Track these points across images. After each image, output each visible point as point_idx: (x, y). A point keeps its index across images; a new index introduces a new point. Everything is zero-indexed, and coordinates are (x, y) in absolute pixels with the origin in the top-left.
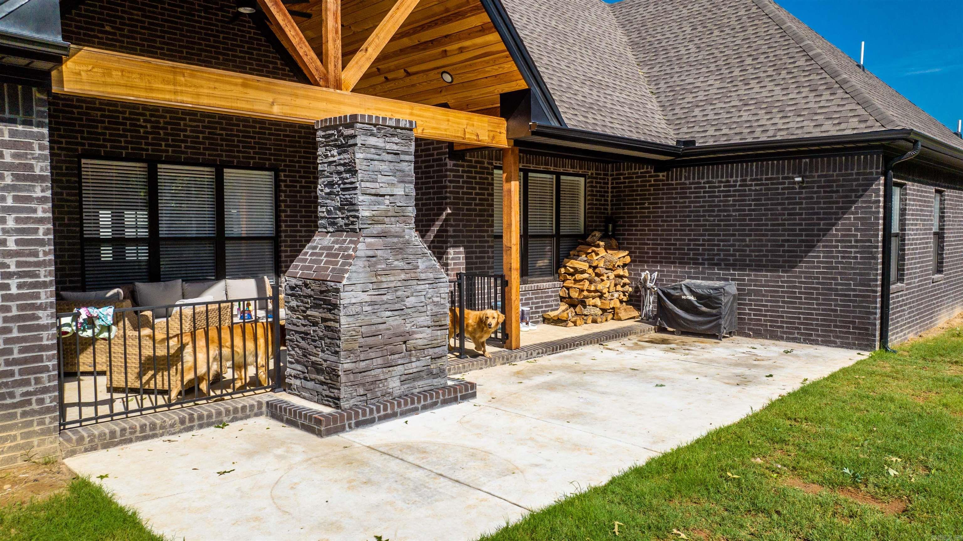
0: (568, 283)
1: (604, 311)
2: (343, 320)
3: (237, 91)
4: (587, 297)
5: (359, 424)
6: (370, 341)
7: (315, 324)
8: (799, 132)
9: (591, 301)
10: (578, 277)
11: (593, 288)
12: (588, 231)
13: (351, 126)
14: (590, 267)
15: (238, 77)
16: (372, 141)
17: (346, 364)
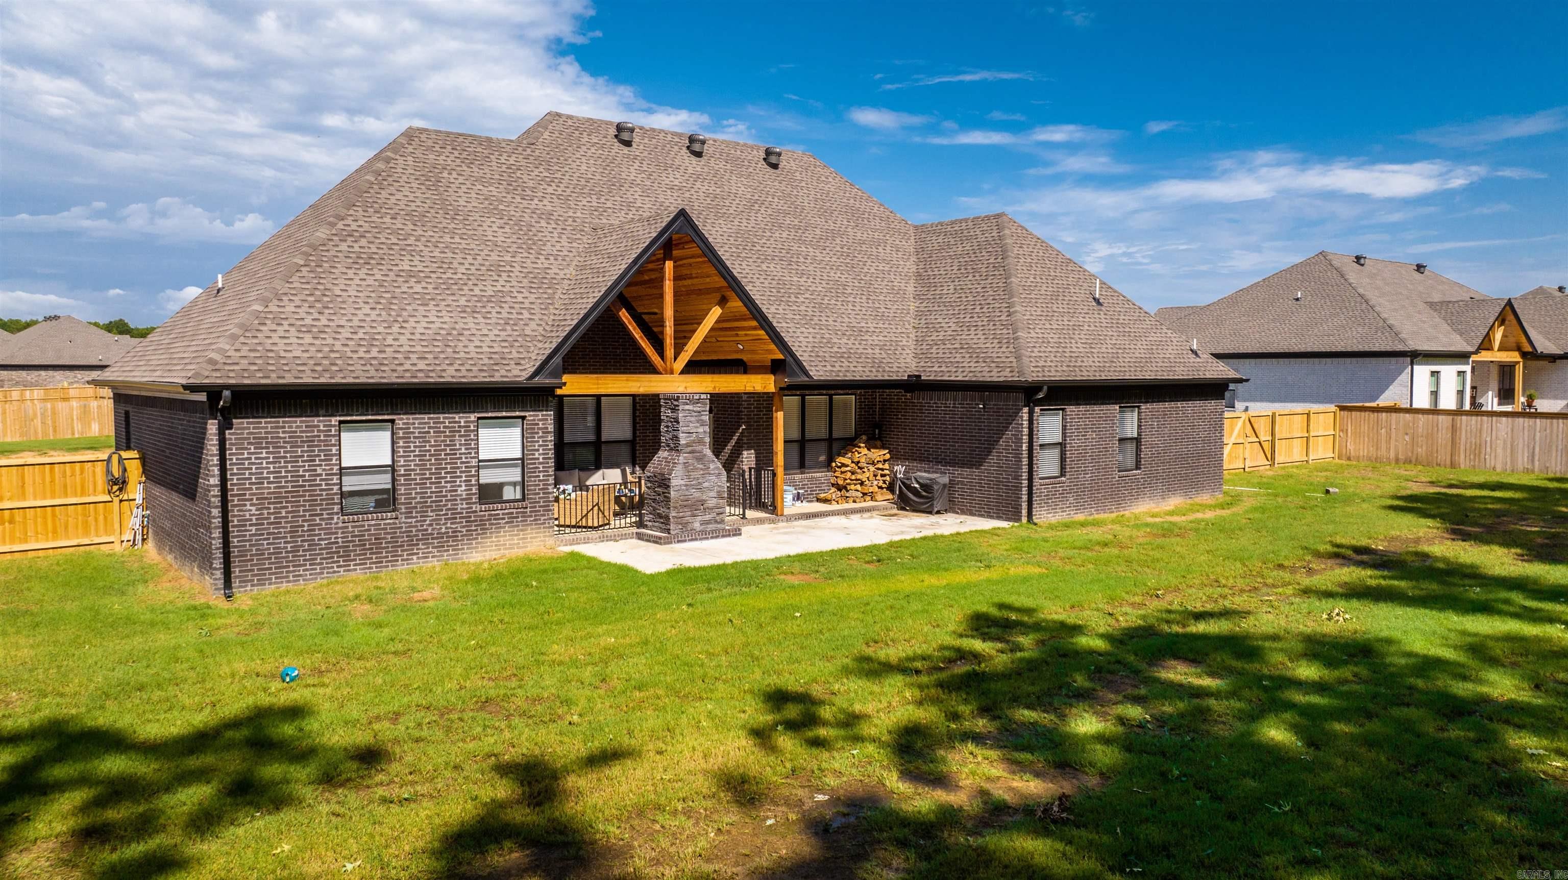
0: (837, 474)
1: (864, 494)
2: (672, 493)
3: (623, 384)
4: (849, 484)
5: (679, 542)
6: (685, 503)
7: (659, 495)
8: (979, 375)
9: (852, 487)
10: (844, 469)
11: (853, 477)
12: (857, 436)
13: (677, 400)
14: (853, 462)
15: (624, 377)
16: (687, 407)
17: (673, 514)
